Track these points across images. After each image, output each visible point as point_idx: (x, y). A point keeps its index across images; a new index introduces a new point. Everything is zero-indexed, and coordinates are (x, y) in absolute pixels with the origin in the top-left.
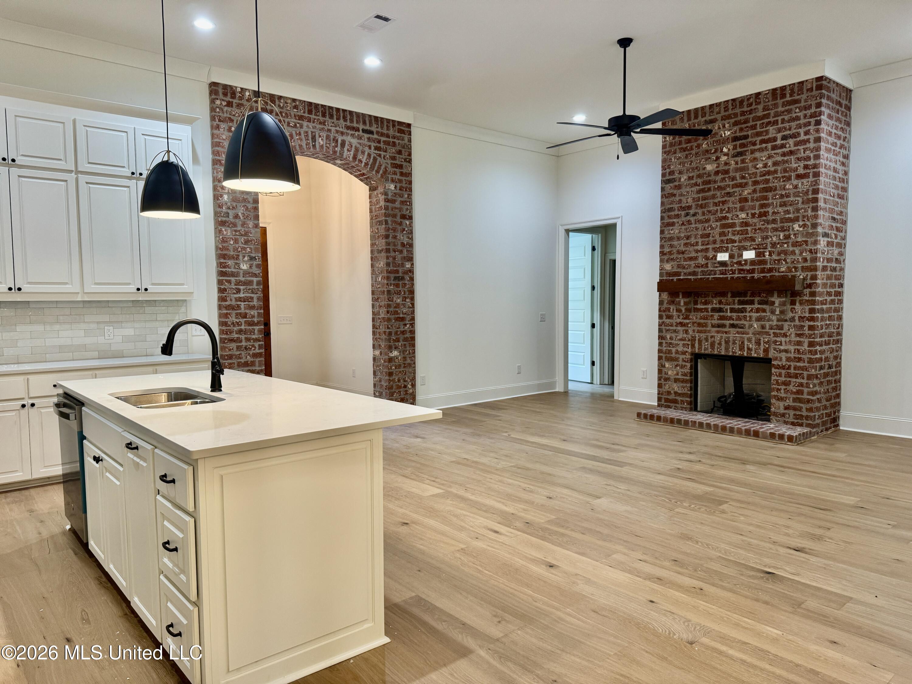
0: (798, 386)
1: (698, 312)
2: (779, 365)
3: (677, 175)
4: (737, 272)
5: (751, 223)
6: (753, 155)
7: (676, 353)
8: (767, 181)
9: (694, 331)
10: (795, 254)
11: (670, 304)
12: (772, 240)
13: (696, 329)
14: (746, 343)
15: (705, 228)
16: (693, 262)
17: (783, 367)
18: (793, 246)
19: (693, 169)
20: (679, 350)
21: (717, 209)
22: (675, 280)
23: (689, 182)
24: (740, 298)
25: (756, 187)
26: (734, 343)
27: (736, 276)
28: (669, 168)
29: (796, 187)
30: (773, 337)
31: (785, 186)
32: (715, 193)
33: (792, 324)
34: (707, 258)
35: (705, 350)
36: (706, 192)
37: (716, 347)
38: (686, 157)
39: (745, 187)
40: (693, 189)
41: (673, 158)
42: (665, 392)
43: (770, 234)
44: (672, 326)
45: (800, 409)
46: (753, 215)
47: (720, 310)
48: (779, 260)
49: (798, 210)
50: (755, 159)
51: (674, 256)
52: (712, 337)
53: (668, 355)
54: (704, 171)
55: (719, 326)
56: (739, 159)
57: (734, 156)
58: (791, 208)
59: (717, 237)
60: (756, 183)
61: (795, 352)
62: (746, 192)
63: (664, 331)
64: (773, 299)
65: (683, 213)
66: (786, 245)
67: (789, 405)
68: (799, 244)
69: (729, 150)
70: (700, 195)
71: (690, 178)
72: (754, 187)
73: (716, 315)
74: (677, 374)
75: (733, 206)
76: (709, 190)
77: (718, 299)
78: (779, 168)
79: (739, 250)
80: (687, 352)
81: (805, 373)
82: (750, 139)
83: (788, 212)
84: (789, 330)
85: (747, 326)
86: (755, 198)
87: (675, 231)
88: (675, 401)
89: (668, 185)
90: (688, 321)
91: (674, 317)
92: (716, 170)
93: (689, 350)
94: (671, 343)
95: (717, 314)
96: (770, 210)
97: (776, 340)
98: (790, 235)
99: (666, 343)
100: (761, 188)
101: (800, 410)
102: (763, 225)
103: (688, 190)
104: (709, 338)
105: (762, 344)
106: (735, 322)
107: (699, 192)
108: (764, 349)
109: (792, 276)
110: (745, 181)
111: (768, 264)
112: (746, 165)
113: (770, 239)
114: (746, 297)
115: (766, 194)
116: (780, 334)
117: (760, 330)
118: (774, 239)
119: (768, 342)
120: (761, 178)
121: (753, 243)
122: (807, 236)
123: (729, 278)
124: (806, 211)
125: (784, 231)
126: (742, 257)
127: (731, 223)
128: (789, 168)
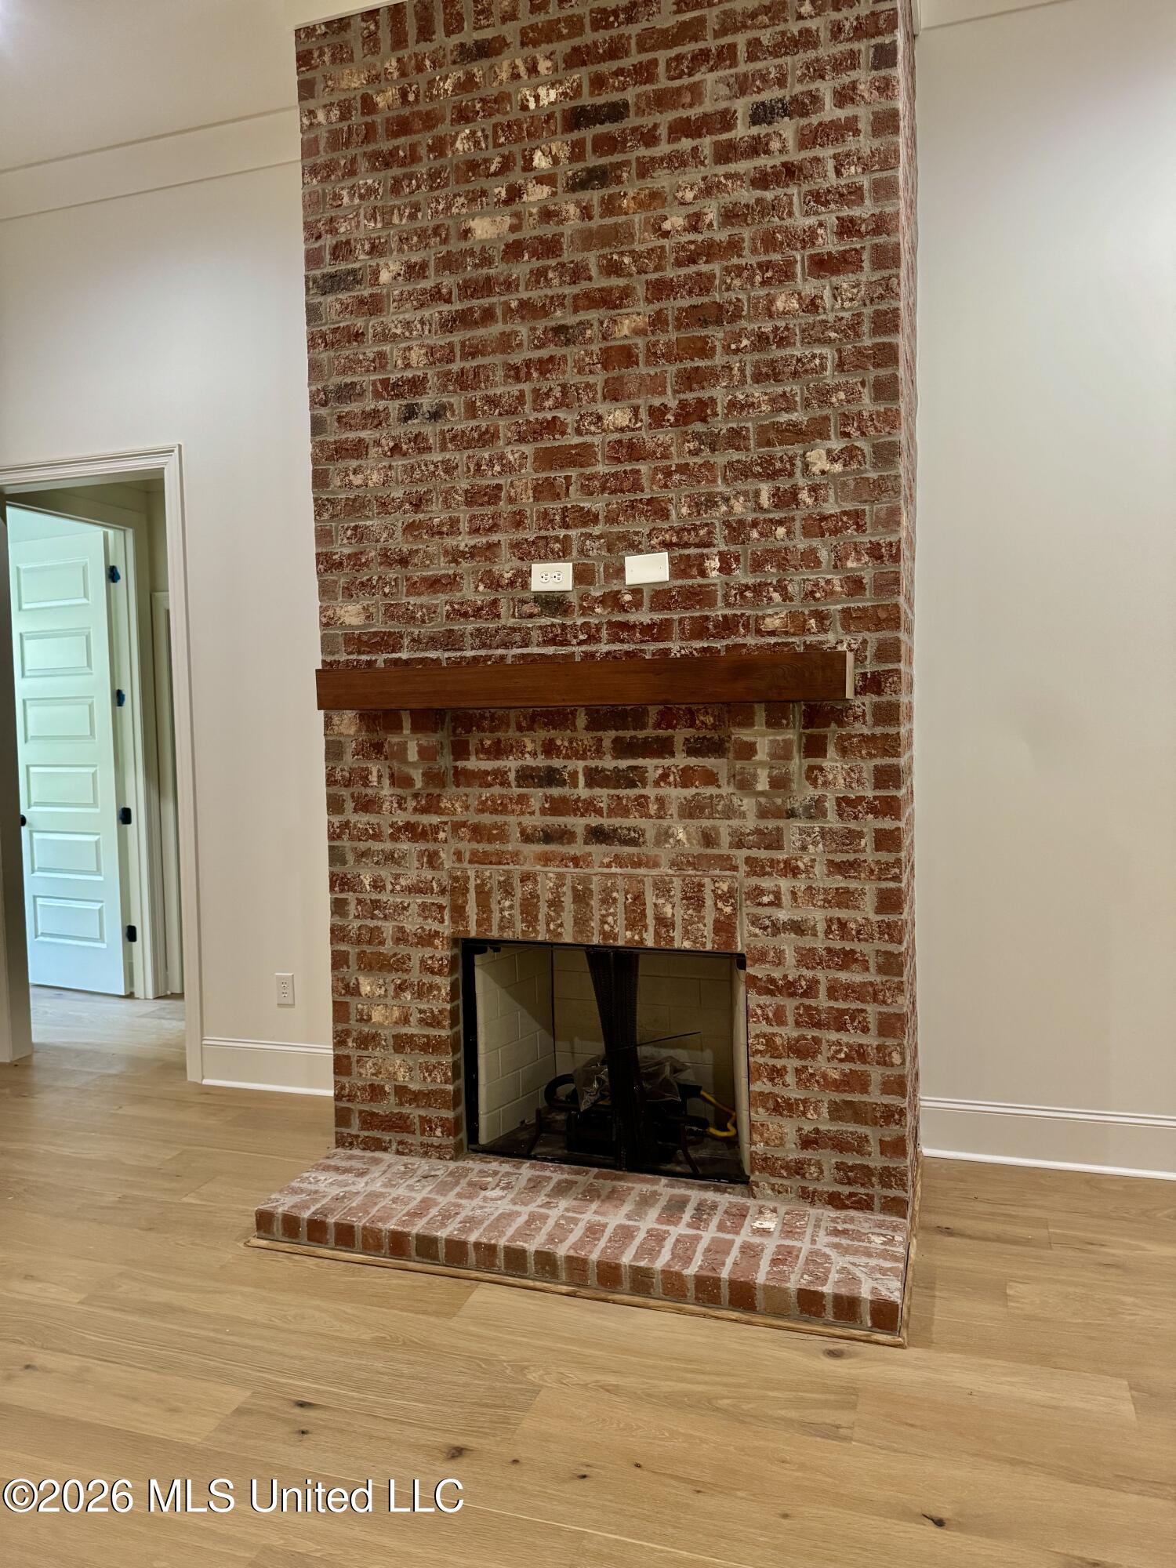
0: (848, 1058)
1: (469, 785)
2: (772, 981)
3: (361, 259)
4: (604, 633)
5: (650, 445)
6: (648, 183)
7: (398, 941)
8: (703, 284)
9: (459, 855)
10: (818, 563)
11: (367, 757)
12: (730, 513)
13: (467, 847)
14: (650, 898)
15: (478, 466)
16: (441, 598)
17: (789, 988)
18: (807, 533)
19: (422, 234)
20: (408, 928)
21: (522, 392)
22: (380, 664)
23: (410, 288)
24: (621, 733)
25: (662, 305)
26: (607, 900)
27: (604, 648)
28: (333, 231)
29: (812, 305)
30: (748, 875)
31: (772, 301)
32: (508, 328)
33: (816, 826)
34: (494, 583)
35: (501, 928)
36: (476, 324)
37: (541, 916)
38: (396, 188)
39: (620, 306)
40: (426, 313)
41: (345, 193)
42: (363, 1089)
43: (720, 487)
44: (377, 836)
45: (859, 1145)
46: (657, 415)
47: (551, 777)
48: (757, 589)
49: (823, 395)
50: (655, 196)
51: (374, 573)
52: (525, 878)
53: (368, 949)
54: (464, 245)
55: (548, 837)
56: (593, 196)
57: (578, 185)
58: (793, 388)
59: (527, 498)
60: (660, 289)
61: (828, 931)
62: (625, 327)
63: (350, 858)
64: (744, 735)
65: (394, 406)
66: (781, 531)
67: (816, 1131)
68: (831, 524)
69: (556, 161)
70: (456, 338)
71: (415, 271)
72: (657, 306)
73: (537, 796)
74: (405, 1020)
75: (578, 379)
76: (488, 315)
77: (542, 734)
78: (747, 233)
79: (609, 550)
80: (437, 933)
81: (872, 1010)
82: (632, 121)
83: (784, 402)
84: (804, 848)
85: (650, 835)
86: (661, 348)
87: (371, 474)
88: (399, 1124)
89: (330, 298)
90: (435, 819)
91: (386, 805)
92: (512, 238)
93: (446, 929)
94: (376, 904)
95: (540, 792)
96: (719, 393)
97: (757, 887)
98: (794, 493)
99: (359, 902)
100: (680, 309)
101: (860, 1151)
102: (696, 453)
103: (408, 316)
104: (516, 883)
105: (709, 902)
106: (606, 822)
107: (449, 324)
108: (716, 921)
109: (807, 647)
110: (621, 282)
111: (720, 604)
112: (622, 219)
113: (724, 508)
114: (643, 727)
115: (703, 332)
116: (773, 863)
117: (698, 850)
118: (738, 507)
119: (727, 897)
120: (683, 271)
121: (659, 524)
122: (857, 496)
123: (578, 659)
124: (853, 397)
125: (772, 475)
126: (624, 578)
127: (576, 446)
128: (785, 230)
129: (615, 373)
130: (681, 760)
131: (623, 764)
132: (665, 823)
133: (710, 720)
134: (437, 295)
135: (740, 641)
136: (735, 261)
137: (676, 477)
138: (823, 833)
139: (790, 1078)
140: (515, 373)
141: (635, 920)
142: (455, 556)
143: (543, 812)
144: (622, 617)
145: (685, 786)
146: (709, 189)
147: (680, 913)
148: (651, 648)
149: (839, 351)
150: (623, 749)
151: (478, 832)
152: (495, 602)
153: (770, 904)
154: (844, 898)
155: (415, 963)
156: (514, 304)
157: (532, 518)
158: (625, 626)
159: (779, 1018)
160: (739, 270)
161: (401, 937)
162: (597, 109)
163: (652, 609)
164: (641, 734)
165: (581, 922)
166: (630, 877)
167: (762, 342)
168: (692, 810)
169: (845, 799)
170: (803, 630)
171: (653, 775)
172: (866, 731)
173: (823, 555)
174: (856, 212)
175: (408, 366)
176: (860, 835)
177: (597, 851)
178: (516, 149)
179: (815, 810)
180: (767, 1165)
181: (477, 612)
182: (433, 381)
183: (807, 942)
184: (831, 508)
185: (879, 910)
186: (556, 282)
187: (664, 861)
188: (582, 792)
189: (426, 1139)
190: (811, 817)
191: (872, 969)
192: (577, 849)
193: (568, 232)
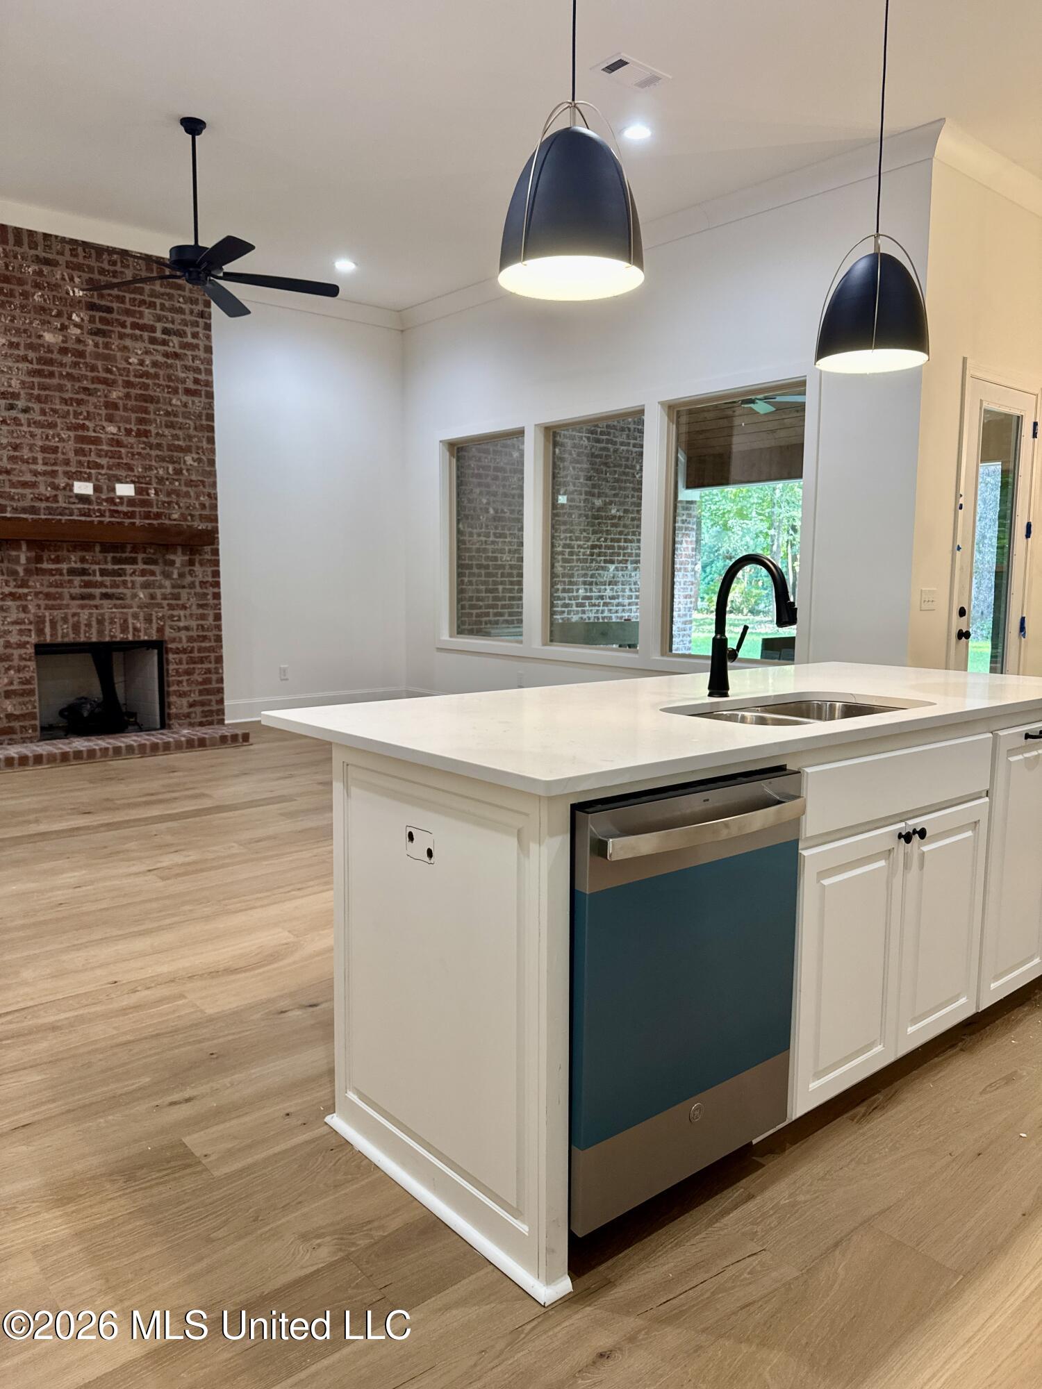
1: (43, 575)
2: (178, 649)
5: (125, 442)
6: (122, 342)
7: (6, 647)
9: (39, 607)
10: (190, 497)
12: (158, 473)
13: (43, 603)
14: (130, 621)
15: (47, 436)
16: (28, 491)
17: (184, 651)
18: (186, 485)
19: (17, 330)
20: (12, 641)
21: (69, 411)
23: (10, 352)
24: (116, 555)
25: (130, 390)
26: (112, 622)
27: (107, 519)
30: (169, 610)
31: (171, 400)
32: (62, 382)
33: (193, 591)
34: (55, 487)
35: (62, 637)
36: (46, 377)
37: (82, 631)
39: (112, 386)
40: (20, 366)
43: (153, 463)
46: (128, 432)
47: (83, 572)
48: (169, 503)
50: (125, 348)
52: (73, 615)
54: (40, 342)
55: (83, 597)
56: (100, 340)
57: (92, 333)
58: (180, 433)
59: (71, 455)
60: (128, 384)
64: (172, 557)
66: (177, 483)
68: (194, 483)
69: (83, 320)
70: (36, 380)
71: (12, 345)
73: (77, 580)
74: (11, 683)
76: (51, 375)
77: (79, 554)
78: (161, 373)
79: (109, 480)
80: (28, 642)
85: (128, 596)
86: (129, 407)
88: (10, 731)
90: (26, 591)
92: (63, 345)
93: (34, 639)
95: (78, 578)
97: (172, 614)
100: (136, 394)
102: (144, 449)
103: (10, 365)
104: (70, 617)
105: (154, 621)
106: (109, 591)
107: (32, 373)
108: (157, 628)
109: (188, 526)
111: (155, 507)
114: (125, 552)
115: (145, 405)
116: (177, 605)
117: (148, 601)
119: (162, 618)
120: (137, 380)
121: (130, 473)
122: (203, 475)
123: (96, 523)
124: (200, 441)
125: (173, 463)
126: (115, 492)
127: (94, 437)
129: (111, 412)
130: (141, 566)
131: (116, 567)
132: (135, 591)
133: (152, 551)
134: (25, 359)
135: (163, 522)
136: (157, 381)
137: (137, 457)
138: (195, 594)
139: (185, 684)
141: (124, 629)
142: (35, 473)
143: (80, 587)
144: (115, 508)
145: (143, 576)
147: (143, 625)
148: (127, 521)
149: (195, 424)
150: (116, 561)
151: (48, 596)
152: (56, 495)
153: (177, 620)
154: (203, 617)
155: (16, 657)
157: (73, 463)
158: (117, 512)
159: (180, 662)
160: (159, 385)
161: (8, 645)
162: (102, 306)
163: (127, 506)
164: (124, 555)
165: (100, 632)
166: (122, 613)
167: (168, 414)
168: (145, 586)
169: (202, 582)
170: (186, 520)
172: (209, 558)
173: (192, 494)
175: (10, 386)
176: (208, 594)
177: (106, 603)
178: (64, 309)
179: (192, 586)
180: (177, 716)
182: (22, 396)
183: (191, 633)
184: (194, 477)
185: (214, 621)
186: (84, 369)
187: (135, 605)
188: (98, 578)
189: (24, 736)
190: (191, 588)
191: (213, 640)
192: (97, 602)
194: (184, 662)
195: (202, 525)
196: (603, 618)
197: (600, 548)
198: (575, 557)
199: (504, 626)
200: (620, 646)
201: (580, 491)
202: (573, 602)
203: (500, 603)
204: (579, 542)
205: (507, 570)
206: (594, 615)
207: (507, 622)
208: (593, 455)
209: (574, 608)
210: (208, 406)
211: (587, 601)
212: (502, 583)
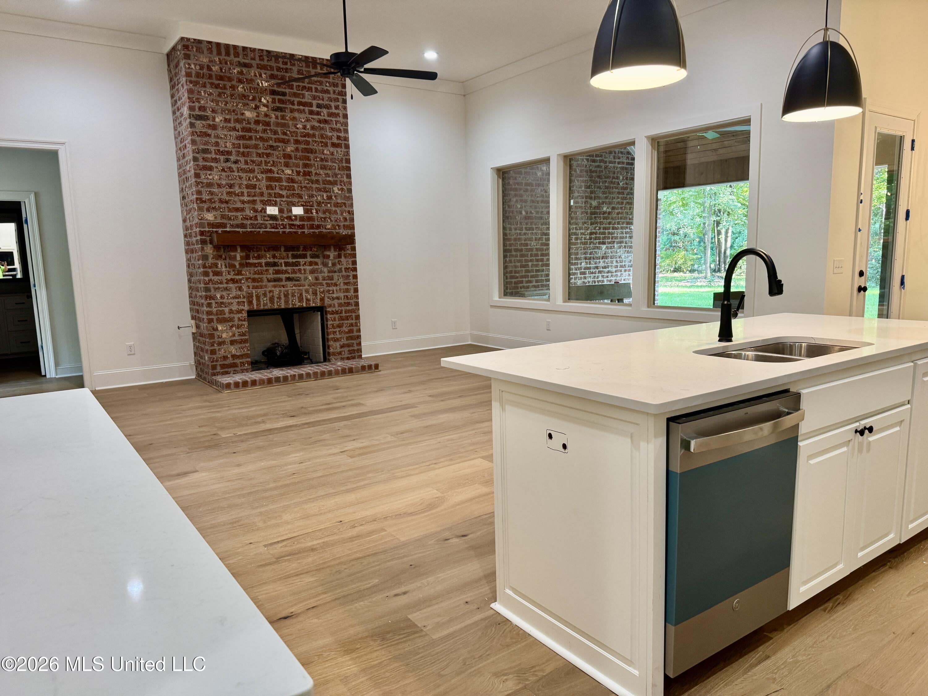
0: (350, 326)
1: (250, 267)
2: (333, 311)
3: (209, 113)
4: (287, 227)
5: (297, 180)
6: (293, 114)
8: (308, 143)
9: (249, 287)
11: (217, 259)
13: (251, 284)
14: (304, 294)
15: (249, 178)
16: (239, 214)
17: (337, 312)
18: (335, 206)
19: (229, 111)
20: (233, 309)
21: (261, 161)
22: (220, 232)
23: (225, 125)
24: (293, 253)
25: (298, 146)
26: (293, 296)
27: (287, 230)
28: (199, 102)
29: (332, 154)
30: (326, 287)
31: (323, 151)
32: (257, 143)
33: (341, 274)
34: (255, 211)
35: (264, 306)
36: (247, 140)
37: (275, 302)
38: (219, 95)
39: (287, 144)
40: (232, 133)
41: (202, 92)
42: (221, 358)
43: (314, 193)
44: (221, 283)
45: (352, 345)
46: (298, 173)
47: (275, 264)
48: (325, 218)
49: (336, 175)
50: (294, 119)
51: (217, 205)
52: (270, 292)
53: (220, 317)
54: (242, 117)
55: (275, 280)
56: (279, 114)
57: (274, 110)
58: (329, 172)
59: (264, 190)
60: (297, 142)
61: (344, 298)
63: (212, 290)
64: (328, 253)
65: (222, 158)
66: (329, 205)
67: (344, 344)
68: (340, 205)
69: (268, 101)
70: (241, 142)
71: (226, 121)
72: (297, 146)
73: (271, 269)
74: (234, 335)
75: (277, 160)
76: (250, 138)
77: (272, 253)
78: (317, 133)
79: (288, 205)
80: (243, 310)
81: (354, 314)
82: (287, 98)
83: (327, 175)
84: (338, 280)
85: (302, 278)
86: (298, 157)
87: (214, 176)
88: (234, 365)
89: (199, 122)
90: (240, 277)
91: (224, 274)
92: (256, 119)
93: (246, 307)
94: (222, 303)
95: (272, 268)
96: (313, 170)
97: (329, 290)
98: (331, 196)
99: (216, 303)
100: (302, 148)
101: (352, 346)
102: (309, 183)
103: (226, 133)
104: (268, 293)
105: (318, 294)
106: (291, 276)
107: (239, 138)
108: (320, 298)
109: (336, 233)
110: (287, 138)
111: (316, 221)
112: (286, 122)
113: (316, 198)
114: (299, 251)
115: (308, 155)
116: (332, 284)
117: (315, 281)
118: (319, 198)
119: (323, 292)
120: (303, 139)
121: (300, 200)
122: (344, 199)
123: (281, 233)
124: (342, 177)
125: (327, 192)
126: (292, 212)
127: (277, 177)
128: (325, 135)
129: (287, 160)
130: (309, 259)
131: (294, 261)
132: (306, 275)
133: (315, 249)
134: (234, 129)
135: (321, 230)
136: (314, 139)
137: (304, 189)
138: (342, 276)
139: (338, 333)
140: (259, 155)
141: (301, 300)
142: (243, 202)
143: (273, 274)
144: (292, 223)
145: (310, 266)
146: (308, 120)
147: (312, 297)
148: (300, 231)
149: (339, 166)
150: (294, 257)
151: (254, 280)
152: (256, 216)
153: (332, 293)
154: (347, 290)
155: (236, 319)
156: (258, 137)
157: (266, 195)
158: (293, 225)
159: (335, 320)
160: (316, 142)
161: (231, 312)
162: (279, 92)
163: (300, 221)
164: (299, 253)
165: (286, 302)
166: (299, 289)
167: (322, 160)
168: (312, 272)
169: (346, 268)
170: (335, 229)
171: (302, 263)
172: (350, 253)
173: (338, 212)
174: (340, 134)
175: (226, 147)
176: (350, 276)
177: (289, 283)
178: (257, 95)
179: (340, 271)
180: (334, 354)
181: (251, 218)
182: (234, 153)
184: (339, 201)
185: (354, 293)
186: (270, 133)
187: (306, 285)
188: (284, 268)
189: (242, 368)
190: (339, 272)
191: (353, 306)
192: (284, 283)
193: (272, 121)
194: (337, 319)
195: (345, 231)
196: (598, 282)
197: (596, 234)
198: (579, 241)
199: (532, 289)
200: (612, 301)
201: (582, 196)
202: (578, 271)
203: (529, 274)
204: (581, 231)
205: (534, 252)
206: (592, 280)
207: (535, 286)
208: (591, 171)
209: (579, 276)
210: (346, 154)
211: (587, 271)
212: (531, 261)
